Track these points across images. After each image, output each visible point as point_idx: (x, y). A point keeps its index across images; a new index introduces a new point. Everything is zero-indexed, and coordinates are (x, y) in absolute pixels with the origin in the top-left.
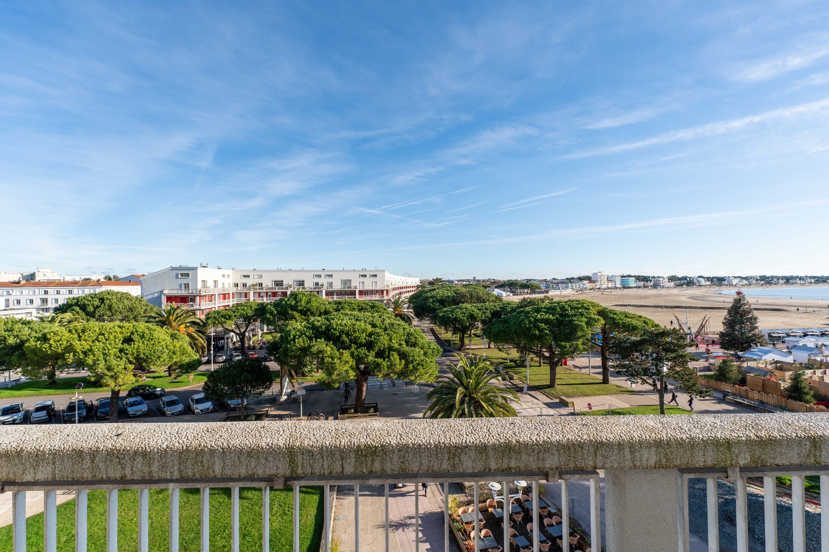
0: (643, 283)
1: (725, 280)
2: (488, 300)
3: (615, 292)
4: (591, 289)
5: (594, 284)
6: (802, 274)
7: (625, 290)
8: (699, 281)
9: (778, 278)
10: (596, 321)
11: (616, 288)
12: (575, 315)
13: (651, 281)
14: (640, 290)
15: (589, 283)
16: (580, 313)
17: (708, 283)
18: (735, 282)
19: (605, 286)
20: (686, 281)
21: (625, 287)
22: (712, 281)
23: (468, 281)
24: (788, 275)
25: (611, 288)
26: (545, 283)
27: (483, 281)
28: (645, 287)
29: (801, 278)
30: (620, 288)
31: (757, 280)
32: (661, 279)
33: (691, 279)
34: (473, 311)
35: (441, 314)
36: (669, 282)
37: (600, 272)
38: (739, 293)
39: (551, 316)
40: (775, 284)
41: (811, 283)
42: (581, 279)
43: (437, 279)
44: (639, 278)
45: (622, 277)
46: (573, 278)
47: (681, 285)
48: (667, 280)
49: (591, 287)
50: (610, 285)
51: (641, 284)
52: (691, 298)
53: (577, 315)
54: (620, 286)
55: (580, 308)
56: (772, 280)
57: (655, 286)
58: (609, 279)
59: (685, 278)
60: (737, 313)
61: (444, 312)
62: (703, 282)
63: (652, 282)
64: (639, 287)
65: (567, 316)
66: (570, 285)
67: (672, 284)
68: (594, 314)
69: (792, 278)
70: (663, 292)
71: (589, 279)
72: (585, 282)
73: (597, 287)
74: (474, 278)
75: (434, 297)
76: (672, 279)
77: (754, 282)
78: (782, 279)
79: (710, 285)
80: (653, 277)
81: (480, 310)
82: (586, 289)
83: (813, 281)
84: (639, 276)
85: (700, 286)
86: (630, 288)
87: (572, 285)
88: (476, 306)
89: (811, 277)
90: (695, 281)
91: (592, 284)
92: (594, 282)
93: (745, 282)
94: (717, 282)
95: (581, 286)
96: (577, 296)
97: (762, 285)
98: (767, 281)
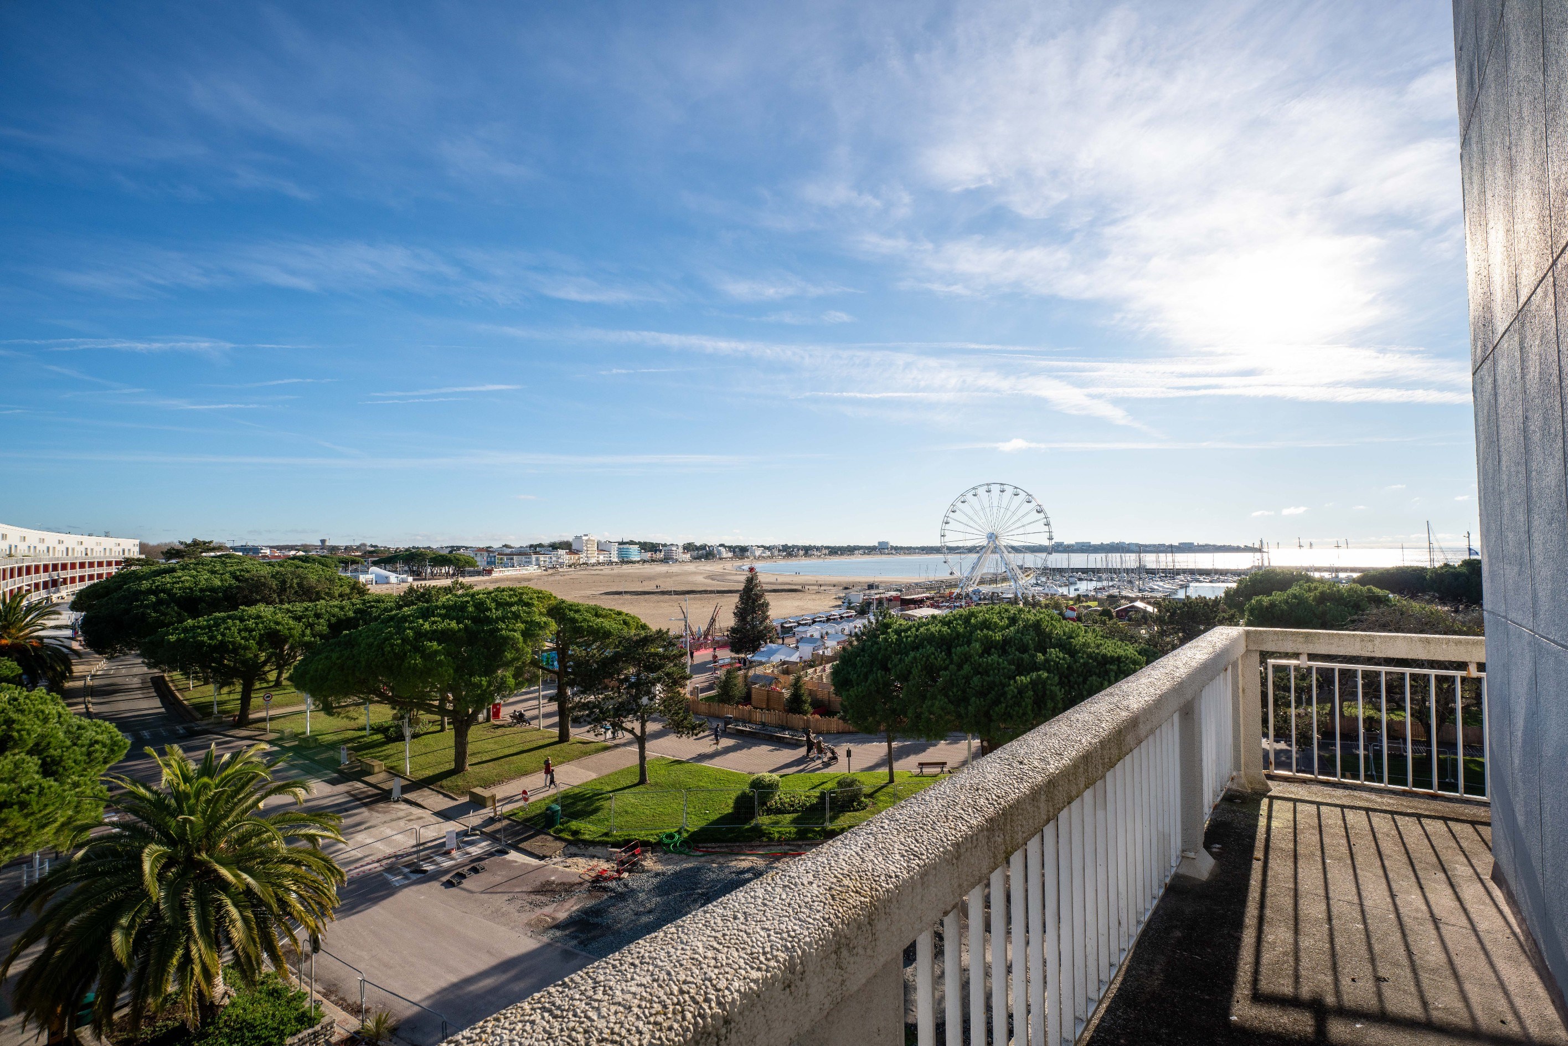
0: (649, 554)
2: (327, 594)
3: (607, 570)
4: (570, 566)
5: (577, 557)
6: (819, 544)
7: (625, 567)
8: (719, 552)
9: (799, 548)
10: (541, 628)
11: (611, 563)
12: (503, 619)
13: (661, 551)
14: (646, 565)
15: (566, 554)
16: (514, 613)
17: (730, 555)
18: (758, 553)
19: (593, 561)
20: (704, 552)
21: (624, 561)
22: (734, 552)
23: (305, 548)
24: (807, 543)
25: (603, 564)
26: (486, 554)
27: (347, 549)
28: (653, 561)
29: (818, 549)
30: (616, 564)
32: (674, 549)
33: (711, 549)
34: (277, 623)
35: (173, 638)
36: (684, 553)
37: (585, 535)
38: (751, 569)
39: (454, 624)
41: (825, 555)
42: (557, 547)
43: (195, 543)
44: (645, 547)
45: (620, 544)
46: (544, 546)
47: (698, 558)
48: (681, 550)
49: (571, 562)
50: (601, 558)
51: (648, 555)
52: (709, 577)
53: (508, 618)
54: (616, 560)
55: (516, 603)
56: (793, 551)
57: (666, 560)
58: (601, 548)
59: (703, 547)
60: (749, 597)
61: (185, 630)
62: (726, 554)
63: (663, 554)
64: (644, 561)
65: (488, 620)
66: (534, 557)
67: (688, 556)
68: (541, 614)
69: (810, 548)
70: (673, 568)
71: (567, 546)
72: (561, 552)
73: (581, 561)
74: (323, 541)
75: (164, 591)
76: (688, 548)
77: (776, 553)
79: (731, 558)
80: (665, 545)
81: (298, 619)
82: (562, 565)
83: (827, 552)
84: (645, 543)
85: (721, 559)
86: (631, 562)
87: (537, 560)
88: (288, 611)
89: (827, 548)
90: (714, 552)
91: (572, 556)
92: (576, 552)
93: (768, 553)
94: (738, 553)
95: (554, 559)
96: (546, 578)
97: (784, 557)
98: (788, 551)
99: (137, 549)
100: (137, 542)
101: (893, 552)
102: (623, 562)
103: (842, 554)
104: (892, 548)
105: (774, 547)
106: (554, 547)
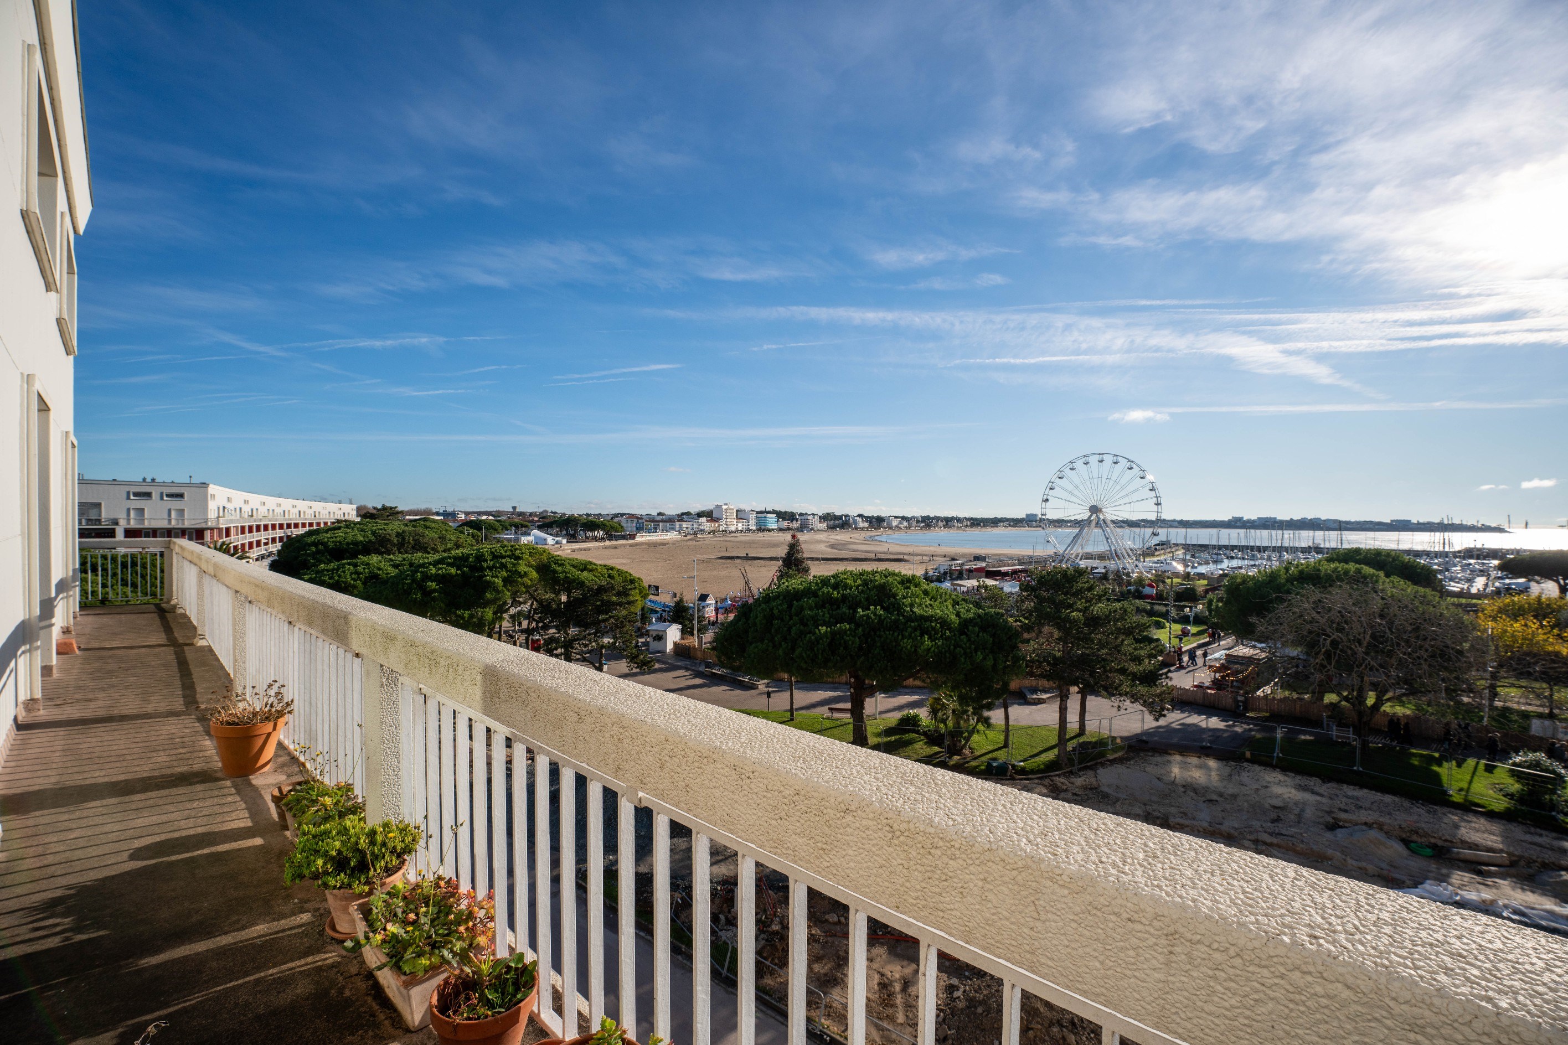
0: (786, 523)
1: (885, 521)
3: (742, 537)
4: (709, 533)
5: (716, 524)
6: (960, 515)
7: (760, 534)
8: (855, 522)
9: (938, 519)
11: (749, 530)
13: (797, 520)
14: (781, 534)
15: (708, 521)
17: (866, 525)
18: (895, 524)
19: (733, 528)
20: (841, 521)
21: (761, 528)
22: (871, 522)
23: (497, 514)
24: (947, 515)
25: (741, 531)
26: (636, 521)
27: (531, 514)
28: (788, 529)
29: (959, 520)
30: (754, 531)
31: (917, 521)
32: (810, 518)
33: (847, 518)
36: (820, 522)
37: (725, 504)
40: (935, 527)
42: (700, 515)
44: (781, 515)
45: (758, 512)
46: (688, 514)
47: (834, 527)
48: (817, 518)
49: (711, 529)
50: (740, 527)
51: (784, 524)
54: (754, 528)
56: (932, 522)
57: (801, 529)
58: (741, 516)
59: (840, 517)
62: (861, 524)
63: (799, 522)
64: (780, 530)
66: (677, 524)
67: (823, 526)
69: (951, 519)
71: (709, 515)
72: (703, 519)
73: (721, 528)
74: (514, 508)
76: (825, 518)
77: (914, 524)
78: (942, 521)
79: (868, 528)
80: (801, 515)
82: (703, 531)
83: (969, 524)
84: (783, 512)
85: (856, 528)
86: (767, 530)
87: (680, 526)
89: (967, 519)
90: (850, 521)
91: (713, 524)
92: (717, 520)
93: (905, 524)
94: (875, 524)
95: (696, 526)
97: (923, 528)
98: (927, 522)
99: (355, 513)
100: (354, 507)
102: (760, 530)
105: (912, 518)
106: (697, 515)
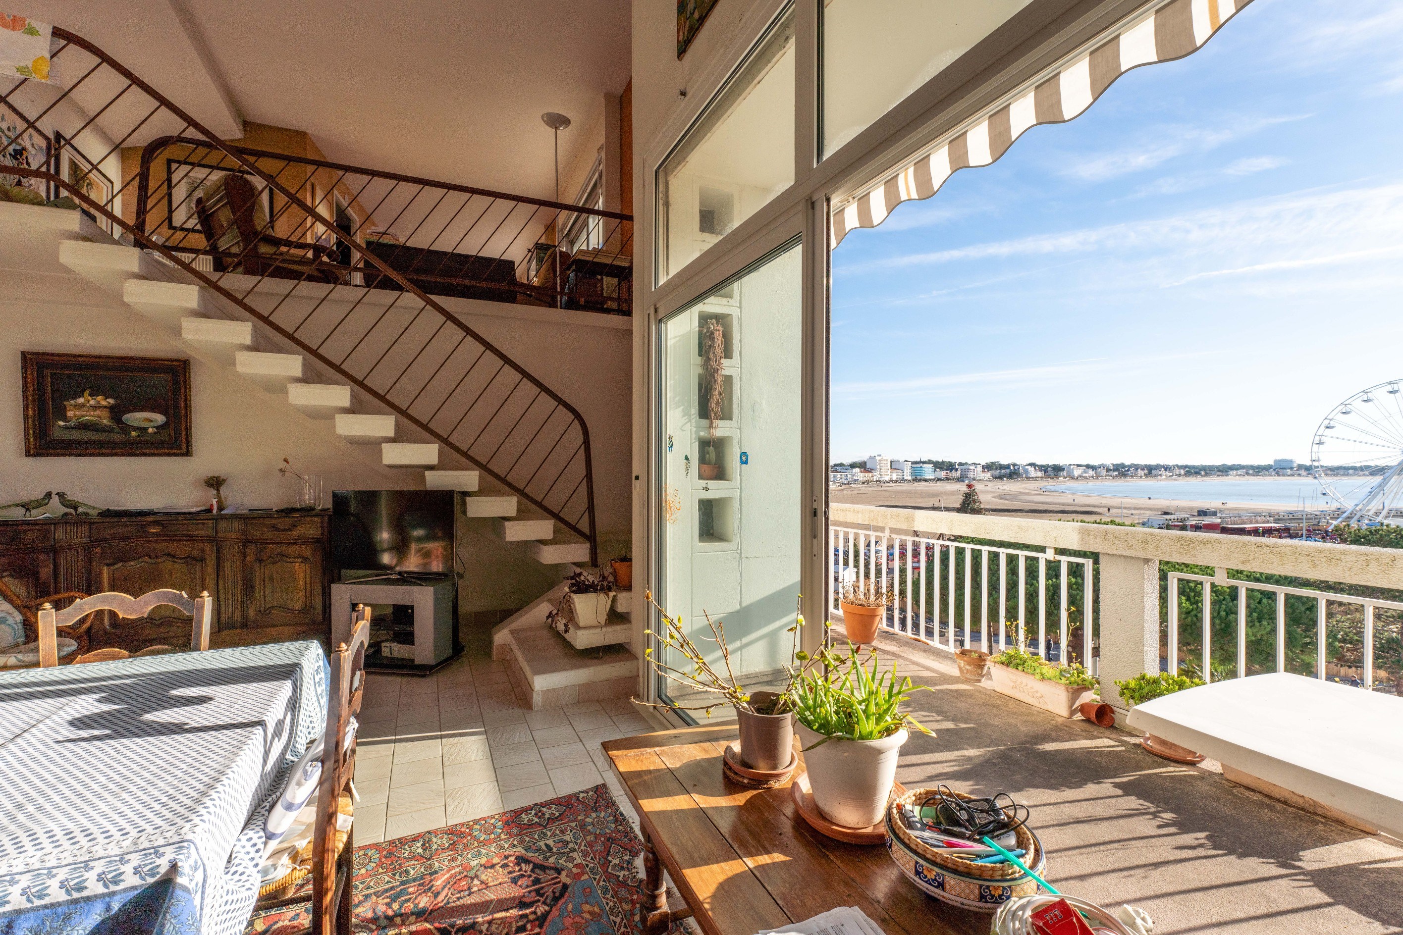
0: (944, 473)
1: (1063, 470)
3: (901, 487)
4: (863, 483)
5: (870, 474)
6: (1170, 463)
7: (916, 484)
8: (1026, 471)
9: (1137, 467)
11: (903, 480)
13: (957, 470)
14: (939, 484)
15: (861, 472)
17: (1040, 474)
18: (1077, 472)
19: (887, 478)
20: (1008, 471)
22: (1046, 471)
24: (1151, 463)
25: (897, 481)
28: (948, 479)
29: (1167, 468)
30: (909, 481)
31: (1108, 470)
32: (972, 467)
33: (1016, 468)
36: (983, 471)
37: (879, 456)
40: (1132, 476)
41: (1180, 475)
44: (938, 465)
45: (913, 463)
47: (1000, 477)
48: (979, 468)
49: (865, 479)
50: (894, 476)
51: (942, 474)
54: (910, 478)
56: (1128, 470)
57: (963, 478)
58: (894, 465)
59: (1007, 466)
62: (1032, 472)
63: (959, 472)
64: (938, 480)
67: (988, 475)
69: (1158, 467)
71: (862, 466)
72: (857, 470)
73: (875, 478)
76: (988, 467)
77: (1104, 473)
78: (1143, 469)
79: (1042, 477)
80: (960, 464)
82: (856, 481)
83: (1182, 472)
84: (940, 463)
85: (1028, 478)
86: (926, 480)
87: (835, 476)
89: (1180, 467)
90: (1021, 470)
91: (866, 474)
92: (870, 471)
93: (1091, 473)
94: (1051, 473)
95: (849, 476)
96: (840, 493)
97: (1114, 478)
98: (1121, 471)
101: (1303, 472)
102: (916, 480)
103: (1206, 474)
104: (1300, 467)
105: (1102, 466)
106: (853, 466)
